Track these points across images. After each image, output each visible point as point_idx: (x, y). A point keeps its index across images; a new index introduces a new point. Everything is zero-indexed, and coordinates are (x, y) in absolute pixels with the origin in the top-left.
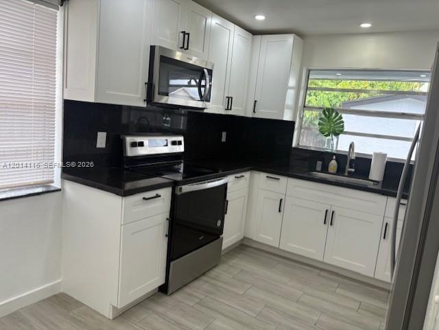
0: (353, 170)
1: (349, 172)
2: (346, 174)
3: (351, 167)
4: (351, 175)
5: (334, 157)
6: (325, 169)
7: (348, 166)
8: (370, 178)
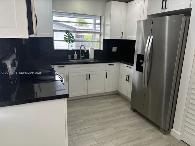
0: (83, 56)
1: (82, 57)
2: (81, 58)
3: (82, 55)
4: (83, 58)
5: (75, 52)
6: (72, 58)
7: (81, 55)
8: (90, 58)
